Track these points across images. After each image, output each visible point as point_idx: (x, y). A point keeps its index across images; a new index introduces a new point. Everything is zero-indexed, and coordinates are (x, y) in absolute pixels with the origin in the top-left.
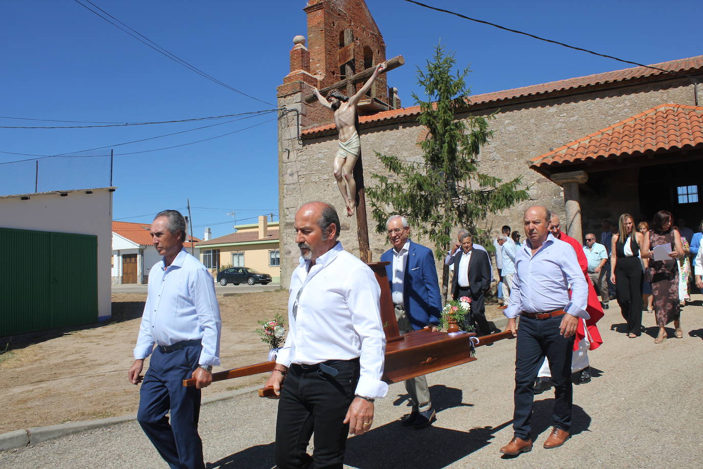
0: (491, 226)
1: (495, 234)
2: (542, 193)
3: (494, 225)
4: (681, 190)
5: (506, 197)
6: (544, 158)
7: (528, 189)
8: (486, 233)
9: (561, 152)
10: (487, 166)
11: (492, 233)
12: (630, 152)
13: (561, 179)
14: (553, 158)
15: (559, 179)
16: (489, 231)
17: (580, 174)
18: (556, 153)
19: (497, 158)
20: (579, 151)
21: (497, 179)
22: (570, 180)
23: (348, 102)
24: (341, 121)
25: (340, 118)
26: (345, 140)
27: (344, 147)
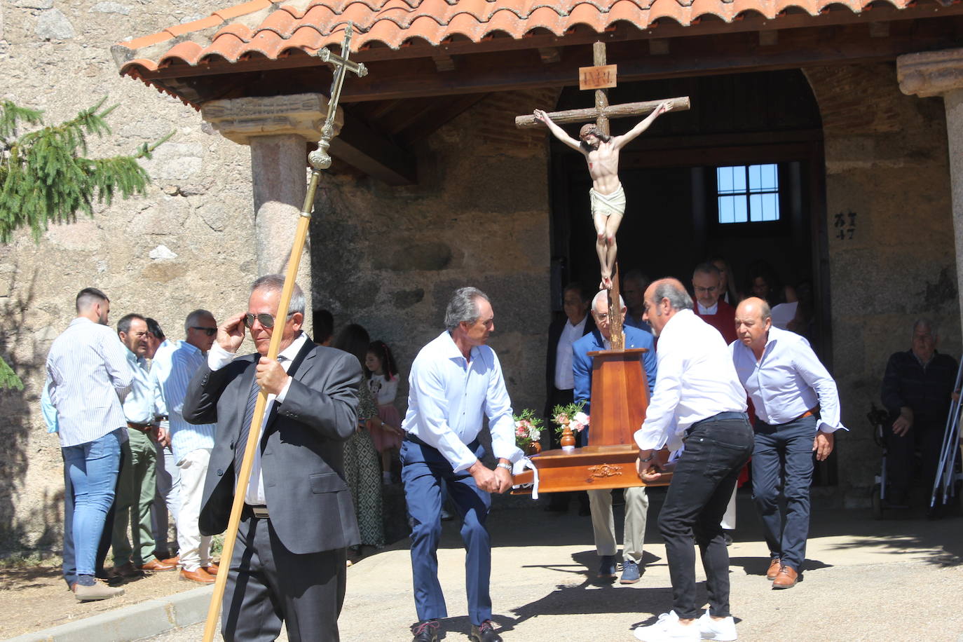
0: (31, 288)
1: (46, 317)
2: (218, 170)
3: (42, 284)
4: (729, 178)
5: (44, 181)
6: (178, 39)
7: (146, 152)
8: (9, 314)
9: (243, 21)
10: (23, 59)
11: (35, 314)
12: (477, 34)
13: (242, 121)
14: (213, 39)
15: (232, 122)
16: (23, 307)
17: (308, 107)
18: (226, 22)
19: (59, 33)
20: (308, 21)
21: (23, 111)
22: (271, 128)
23: (610, 143)
24: (605, 168)
25: (603, 163)
26: (608, 193)
27: (608, 203)
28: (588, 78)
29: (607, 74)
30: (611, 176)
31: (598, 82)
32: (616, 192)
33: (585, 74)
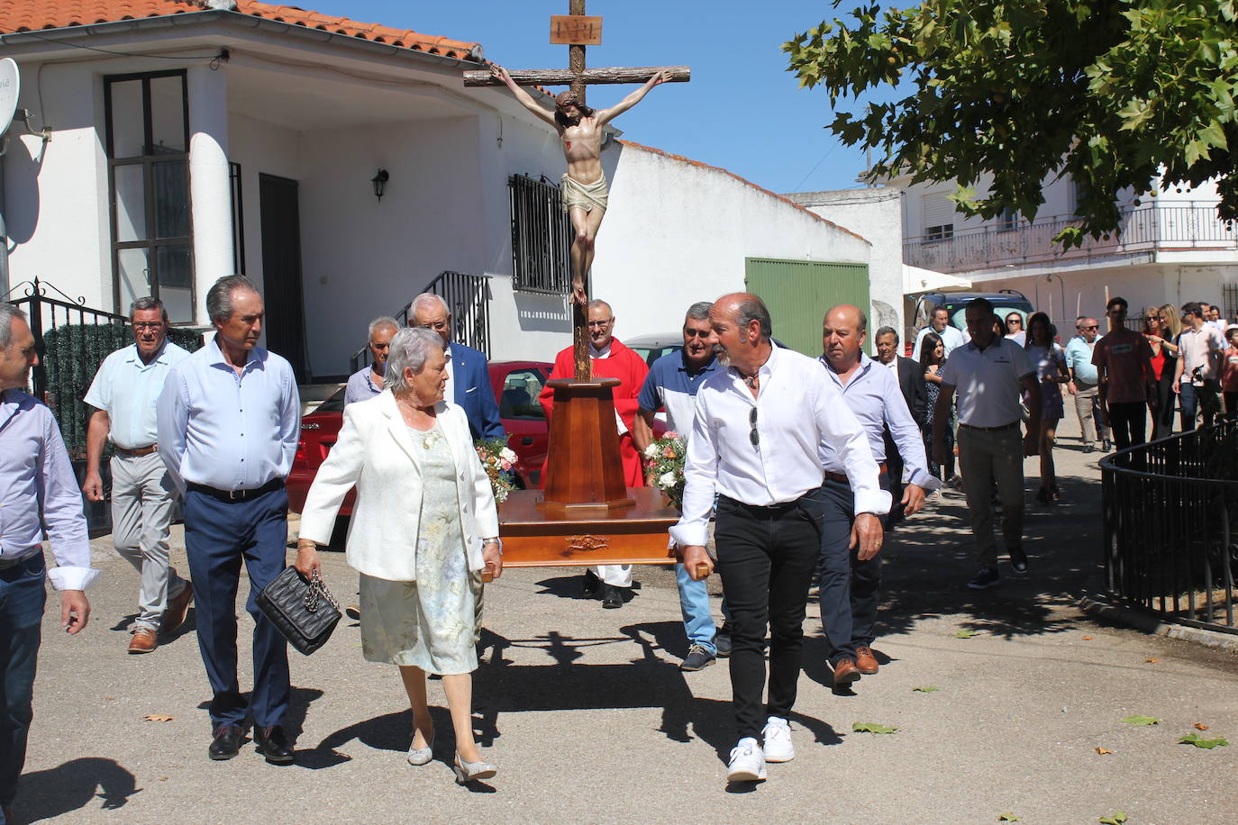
23: (594, 118)
24: (587, 149)
25: (585, 143)
26: (589, 182)
27: (589, 195)
28: (562, 30)
29: (588, 27)
30: (593, 160)
31: (576, 36)
32: (599, 181)
33: (559, 23)
